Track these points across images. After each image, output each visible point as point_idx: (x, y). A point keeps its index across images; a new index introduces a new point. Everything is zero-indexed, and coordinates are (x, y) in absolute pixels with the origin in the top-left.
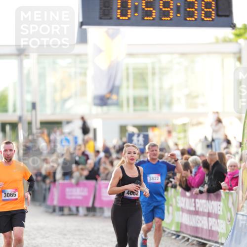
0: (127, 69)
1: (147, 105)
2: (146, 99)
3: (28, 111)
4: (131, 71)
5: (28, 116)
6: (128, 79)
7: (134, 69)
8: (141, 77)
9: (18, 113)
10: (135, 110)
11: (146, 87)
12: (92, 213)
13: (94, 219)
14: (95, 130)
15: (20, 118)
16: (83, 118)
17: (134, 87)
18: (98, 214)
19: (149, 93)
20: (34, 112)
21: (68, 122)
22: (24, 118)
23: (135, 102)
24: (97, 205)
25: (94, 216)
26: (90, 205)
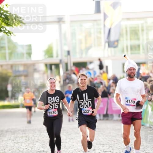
0: (126, 28)
1: (139, 50)
2: (139, 46)
3: (65, 56)
4: (128, 29)
5: (65, 60)
6: (127, 34)
7: (130, 28)
8: (135, 32)
9: (60, 58)
10: (132, 54)
11: (139, 39)
12: (106, 118)
13: (107, 121)
14: (107, 67)
15: (61, 61)
16: (99, 59)
17: (131, 39)
18: (110, 118)
19: (140, 42)
20: (69, 56)
21: (91, 63)
22: (63, 61)
23: (131, 49)
24: (109, 113)
25: (107, 119)
26: (105, 113)
